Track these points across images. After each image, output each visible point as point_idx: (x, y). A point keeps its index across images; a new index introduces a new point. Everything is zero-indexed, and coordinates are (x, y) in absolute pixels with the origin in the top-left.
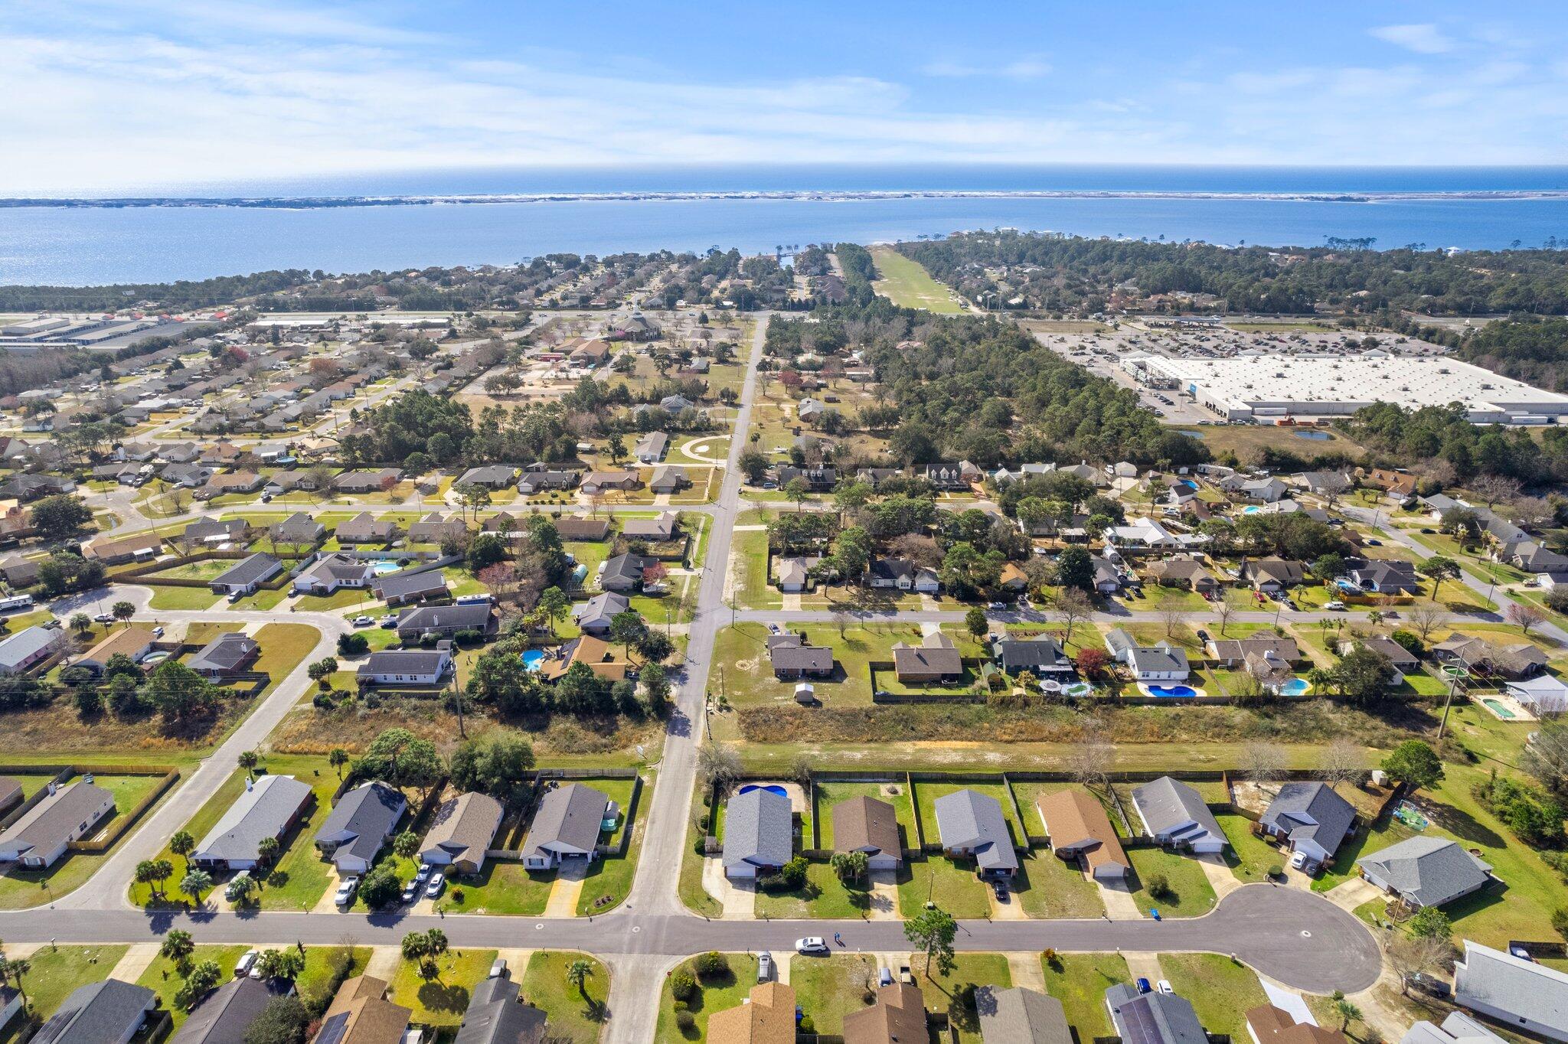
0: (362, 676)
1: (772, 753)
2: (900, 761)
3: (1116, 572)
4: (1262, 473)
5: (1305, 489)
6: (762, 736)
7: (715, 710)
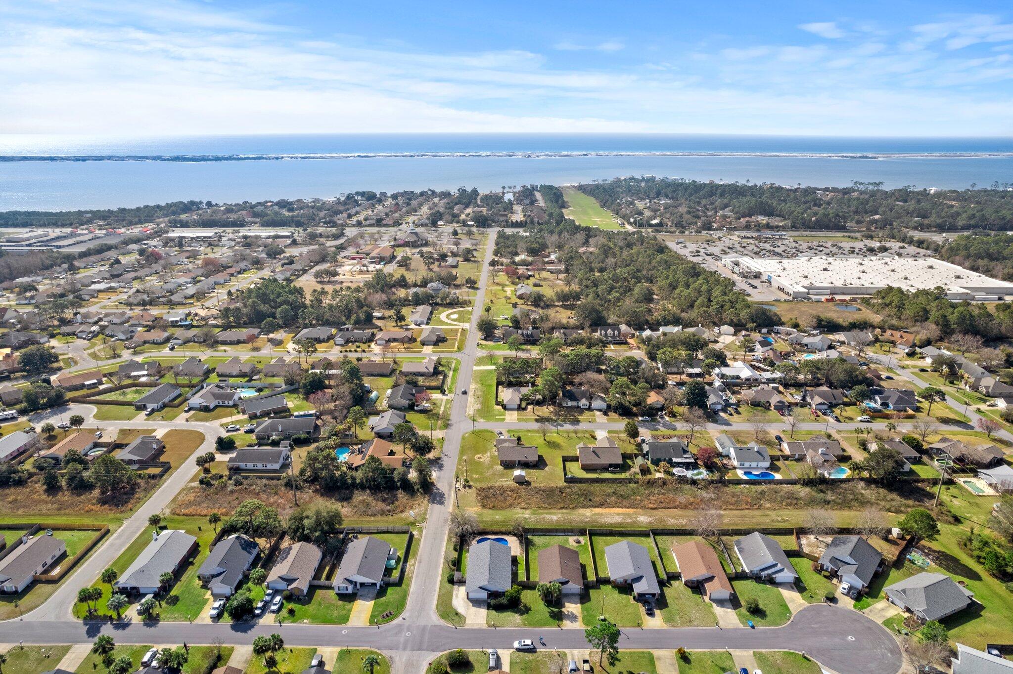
0: (231, 465)
1: (498, 516)
2: (582, 522)
3: (722, 397)
4: (815, 332)
5: (843, 343)
6: (492, 505)
7: (461, 487)
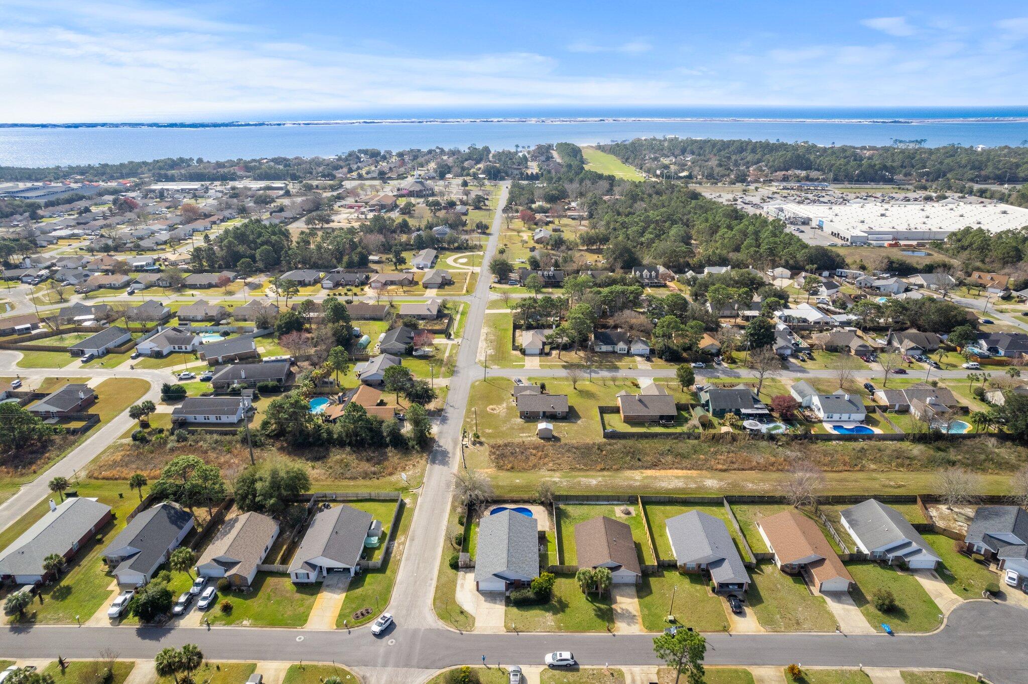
0: (175, 417)
1: (518, 479)
2: (631, 487)
3: (790, 341)
4: (885, 275)
5: (921, 286)
6: (510, 466)
7: (469, 444)
